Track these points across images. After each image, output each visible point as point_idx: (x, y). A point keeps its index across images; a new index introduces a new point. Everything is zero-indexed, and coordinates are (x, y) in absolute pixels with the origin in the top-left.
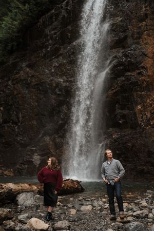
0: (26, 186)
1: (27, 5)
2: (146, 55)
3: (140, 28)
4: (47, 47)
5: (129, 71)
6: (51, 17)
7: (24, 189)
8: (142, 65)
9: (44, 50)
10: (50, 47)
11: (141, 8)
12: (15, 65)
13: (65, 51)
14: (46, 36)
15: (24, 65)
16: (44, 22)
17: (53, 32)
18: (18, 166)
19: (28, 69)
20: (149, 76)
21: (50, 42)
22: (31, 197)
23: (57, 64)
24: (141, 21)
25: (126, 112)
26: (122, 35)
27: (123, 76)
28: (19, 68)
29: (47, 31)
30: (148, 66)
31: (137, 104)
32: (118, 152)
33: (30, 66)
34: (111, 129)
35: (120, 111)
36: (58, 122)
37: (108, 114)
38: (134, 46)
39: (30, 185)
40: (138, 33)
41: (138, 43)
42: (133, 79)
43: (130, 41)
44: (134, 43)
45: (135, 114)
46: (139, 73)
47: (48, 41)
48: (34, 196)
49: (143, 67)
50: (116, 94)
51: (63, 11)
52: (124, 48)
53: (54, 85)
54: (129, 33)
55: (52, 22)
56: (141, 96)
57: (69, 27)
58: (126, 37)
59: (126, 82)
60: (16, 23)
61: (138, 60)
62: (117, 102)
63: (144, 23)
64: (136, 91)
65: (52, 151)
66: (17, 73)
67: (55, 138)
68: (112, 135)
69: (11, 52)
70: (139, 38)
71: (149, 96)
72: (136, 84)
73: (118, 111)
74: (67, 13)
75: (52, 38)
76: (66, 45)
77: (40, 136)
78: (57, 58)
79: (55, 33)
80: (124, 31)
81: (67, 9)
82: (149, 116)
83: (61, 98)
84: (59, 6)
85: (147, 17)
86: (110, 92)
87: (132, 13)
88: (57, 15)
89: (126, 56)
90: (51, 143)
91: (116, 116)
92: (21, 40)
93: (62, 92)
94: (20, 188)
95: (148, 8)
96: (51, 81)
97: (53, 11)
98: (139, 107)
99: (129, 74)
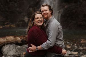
0: (11, 38)
7: (9, 41)
18: (17, 23)
22: (13, 48)
32: (67, 15)
34: (64, 3)
36: (36, 0)
39: (15, 37)
48: (16, 47)
67: (35, 9)
68: (64, 6)
77: (28, 8)
94: (6, 40)
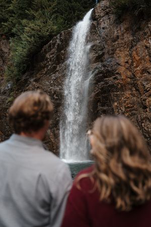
1: (33, 38)
2: (119, 64)
3: (113, 46)
4: (47, 66)
5: (107, 77)
6: (50, 46)
8: (117, 71)
9: (46, 69)
10: (50, 66)
11: (114, 32)
12: (26, 81)
13: (60, 68)
14: (47, 59)
15: (32, 80)
16: (45, 50)
17: (51, 56)
19: (34, 83)
20: (122, 79)
21: (50, 63)
23: (54, 78)
24: (115, 41)
25: (105, 108)
26: (100, 53)
27: (103, 81)
28: (29, 82)
29: (48, 56)
30: (122, 72)
31: (114, 102)
33: (36, 81)
35: (101, 108)
36: (56, 118)
37: (92, 110)
38: (110, 59)
40: (112, 50)
41: (113, 57)
42: (110, 83)
43: (106, 56)
44: (109, 58)
45: (113, 109)
46: (115, 78)
47: (48, 62)
49: (118, 73)
50: (97, 95)
51: (58, 40)
52: (102, 61)
53: (53, 92)
54: (106, 51)
55: (51, 49)
56: (117, 96)
57: (63, 51)
58: (103, 54)
59: (105, 85)
60: (25, 50)
61: (114, 68)
62: (99, 101)
63: (117, 42)
64: (113, 92)
65: (52, 140)
66: (27, 86)
67: (54, 131)
69: (24, 73)
70: (113, 54)
71: (123, 95)
72: (112, 86)
73: (100, 108)
74: (61, 41)
75: (50, 60)
76: (60, 64)
78: (55, 73)
79: (53, 57)
80: (102, 50)
81: (61, 39)
82: (124, 110)
83: (58, 102)
84: (55, 37)
85: (118, 38)
86: (93, 94)
87: (107, 36)
88: (54, 44)
89: (104, 66)
90: (51, 134)
91: (98, 111)
92: (29, 63)
93: (58, 97)
95: (119, 31)
96: (51, 89)
97: (51, 41)
98: (116, 104)
99: (107, 79)
